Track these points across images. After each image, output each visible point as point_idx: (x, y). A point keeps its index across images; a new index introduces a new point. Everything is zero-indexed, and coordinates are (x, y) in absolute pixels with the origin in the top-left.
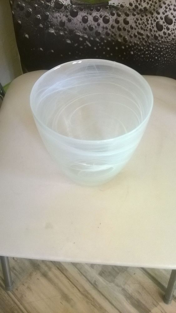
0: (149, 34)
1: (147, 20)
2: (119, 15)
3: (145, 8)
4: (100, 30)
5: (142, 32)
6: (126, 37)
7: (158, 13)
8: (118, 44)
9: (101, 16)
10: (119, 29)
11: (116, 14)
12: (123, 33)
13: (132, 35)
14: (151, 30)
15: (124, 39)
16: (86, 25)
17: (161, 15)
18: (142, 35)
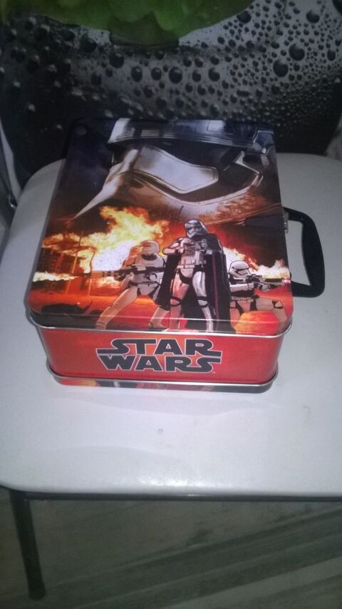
0: (260, 89)
1: (256, 64)
2: (199, 64)
3: (249, 44)
5: (247, 89)
6: (216, 105)
7: (276, 46)
9: (165, 68)
10: (202, 91)
11: (193, 63)
12: (208, 98)
13: (228, 100)
14: (264, 81)
15: (213, 109)
16: (138, 85)
17: (282, 47)
18: (245, 94)
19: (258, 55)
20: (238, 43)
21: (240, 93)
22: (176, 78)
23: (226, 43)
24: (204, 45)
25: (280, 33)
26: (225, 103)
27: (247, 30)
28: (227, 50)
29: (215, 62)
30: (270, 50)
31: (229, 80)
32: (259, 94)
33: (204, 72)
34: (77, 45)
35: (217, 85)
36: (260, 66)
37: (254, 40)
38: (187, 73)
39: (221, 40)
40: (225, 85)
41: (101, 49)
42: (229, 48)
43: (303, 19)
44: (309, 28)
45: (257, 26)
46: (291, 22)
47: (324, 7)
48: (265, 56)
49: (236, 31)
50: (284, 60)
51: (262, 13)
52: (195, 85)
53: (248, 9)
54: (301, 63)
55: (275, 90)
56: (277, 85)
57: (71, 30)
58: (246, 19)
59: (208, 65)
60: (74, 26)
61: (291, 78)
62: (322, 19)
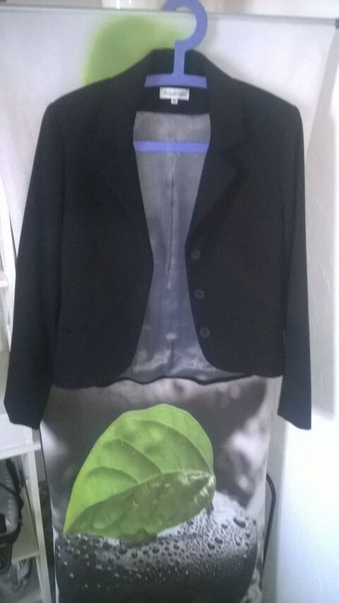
0: (202, 553)
1: (198, 543)
2: (168, 543)
3: (194, 534)
4: (150, 560)
5: (195, 552)
6: (179, 560)
7: (208, 536)
8: (171, 568)
9: (150, 549)
10: (170, 554)
11: (165, 543)
12: (173, 557)
13: (185, 556)
14: (203, 550)
15: (177, 562)
16: (136, 560)
17: (210, 536)
18: (195, 555)
19: (199, 539)
20: (188, 533)
21: (191, 554)
22: (156, 551)
23: (182, 533)
24: (171, 536)
25: (208, 531)
26: (183, 558)
27: (192, 528)
28: (183, 536)
29: (176, 541)
30: (205, 537)
31: (185, 548)
32: (201, 556)
33: (171, 547)
34: (101, 545)
35: (178, 551)
36: (201, 543)
37: (197, 532)
38: (162, 549)
39: (179, 532)
40: (183, 551)
41: (115, 548)
42: (184, 536)
43: (220, 526)
44: (224, 531)
45: (197, 527)
46: (214, 527)
47: (229, 523)
48: (202, 539)
49: (187, 529)
50: (212, 543)
51: (199, 523)
52: (166, 553)
53: (192, 520)
54: (222, 546)
55: (210, 556)
56: (211, 553)
57: (99, 539)
58: (192, 523)
59: (172, 544)
60: (100, 537)
61: (218, 552)
62: (229, 528)
